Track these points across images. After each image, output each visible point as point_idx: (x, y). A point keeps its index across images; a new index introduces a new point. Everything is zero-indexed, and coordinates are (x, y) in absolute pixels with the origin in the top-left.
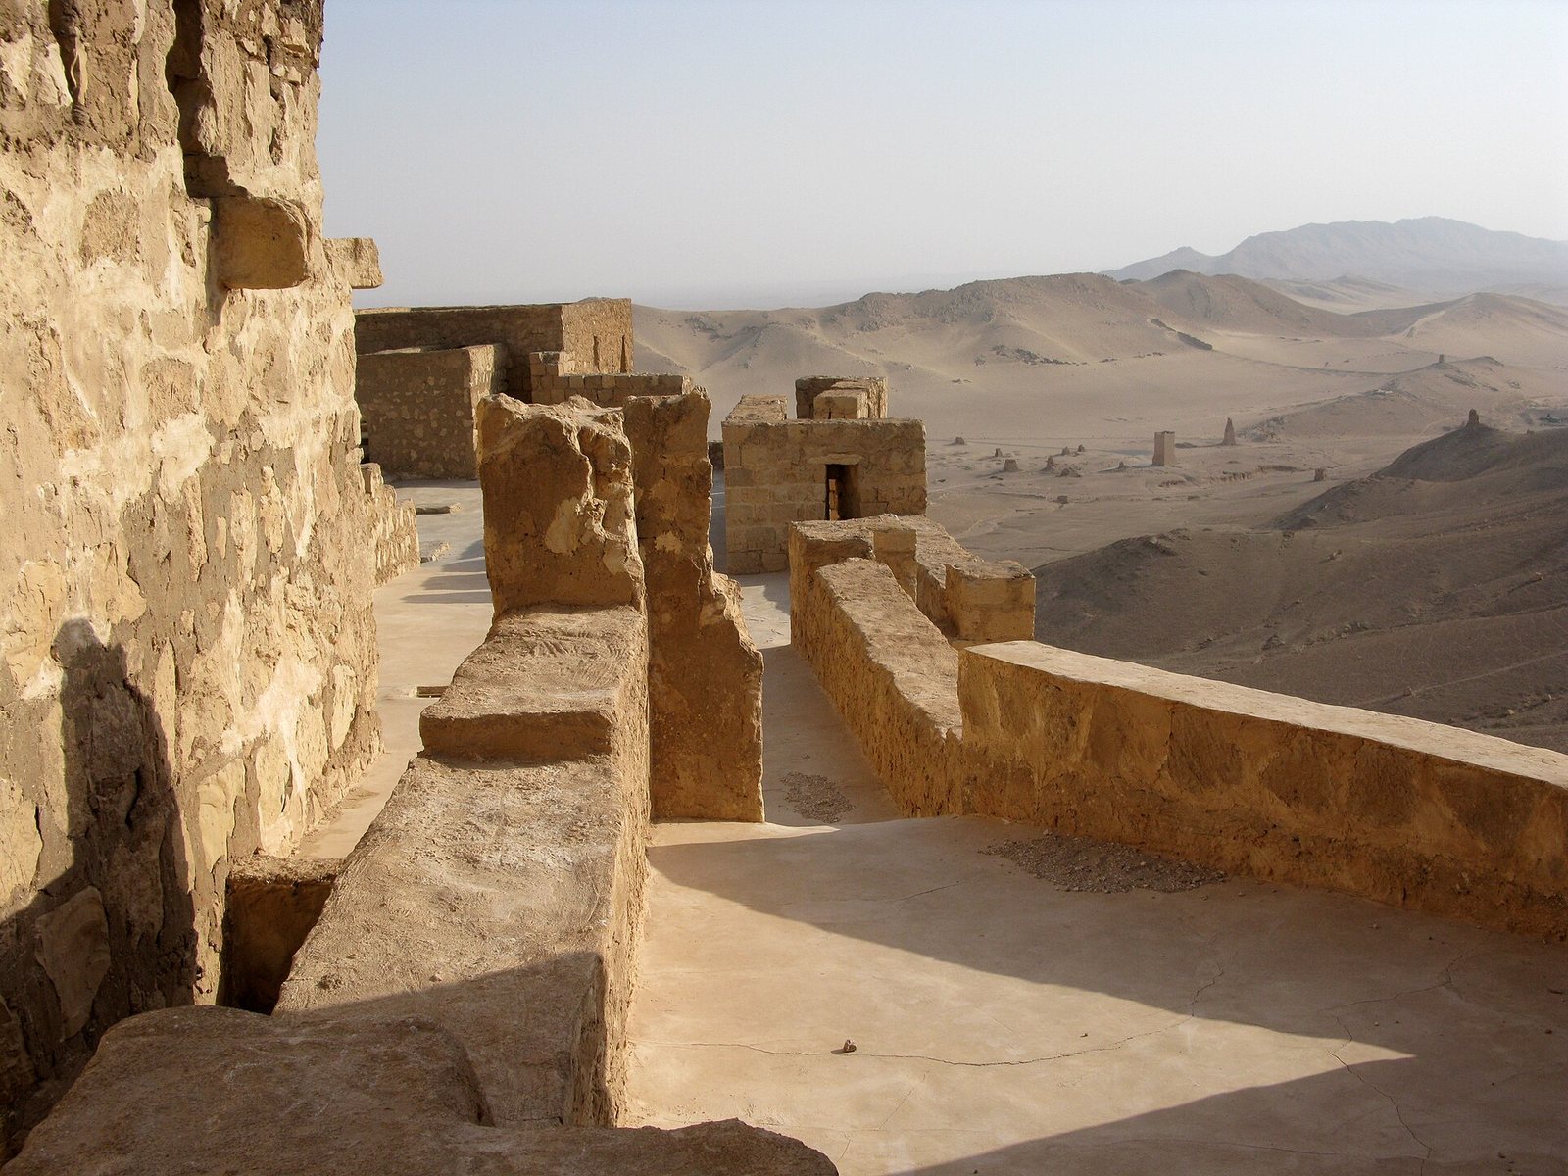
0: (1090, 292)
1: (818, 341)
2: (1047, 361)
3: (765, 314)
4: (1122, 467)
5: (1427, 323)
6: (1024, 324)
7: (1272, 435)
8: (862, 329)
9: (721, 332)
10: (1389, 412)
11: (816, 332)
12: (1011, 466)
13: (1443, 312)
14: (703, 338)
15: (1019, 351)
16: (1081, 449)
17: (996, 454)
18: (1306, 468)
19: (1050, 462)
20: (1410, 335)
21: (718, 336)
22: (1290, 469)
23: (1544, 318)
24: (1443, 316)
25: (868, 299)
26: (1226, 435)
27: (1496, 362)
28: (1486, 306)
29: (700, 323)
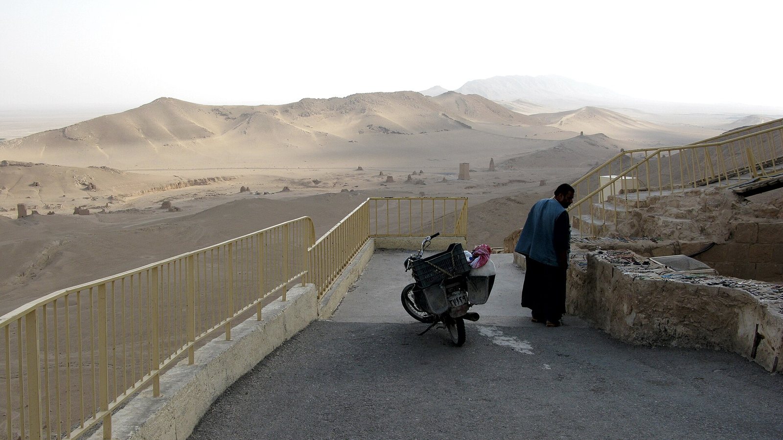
0: (412, 100)
1: (280, 121)
2: (394, 133)
3: (252, 108)
4: (444, 180)
5: (568, 119)
6: (380, 115)
7: (512, 167)
8: (302, 116)
9: (230, 116)
10: (563, 157)
11: (279, 116)
12: (390, 179)
13: (574, 114)
14: (221, 119)
15: (380, 127)
16: (421, 172)
17: (380, 174)
18: (531, 181)
19: (409, 177)
20: (561, 124)
21: (229, 118)
22: (523, 181)
23: (617, 118)
24: (574, 116)
25: (303, 101)
26: (490, 166)
27: (606, 136)
28: (592, 112)
29: (219, 111)
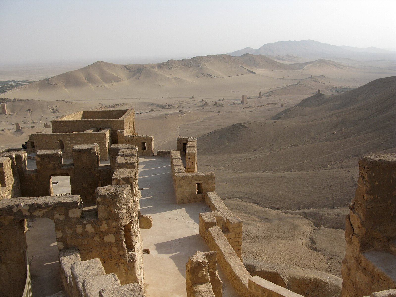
0: (225, 59)
1: (157, 72)
2: (215, 77)
3: (143, 65)
4: (234, 104)
5: (308, 67)
6: (208, 67)
7: (271, 95)
8: (168, 69)
9: (132, 70)
10: (299, 89)
11: (156, 70)
12: (206, 104)
13: (312, 64)
14: (127, 71)
15: (207, 74)
16: (223, 99)
17: (202, 101)
18: (278, 103)
19: (216, 103)
20: (304, 70)
21: (131, 71)
22: (275, 104)
23: (335, 65)
24: (312, 65)
25: (168, 62)
26: (259, 96)
27: (325, 77)
28: (322, 62)
29: (126, 68)
